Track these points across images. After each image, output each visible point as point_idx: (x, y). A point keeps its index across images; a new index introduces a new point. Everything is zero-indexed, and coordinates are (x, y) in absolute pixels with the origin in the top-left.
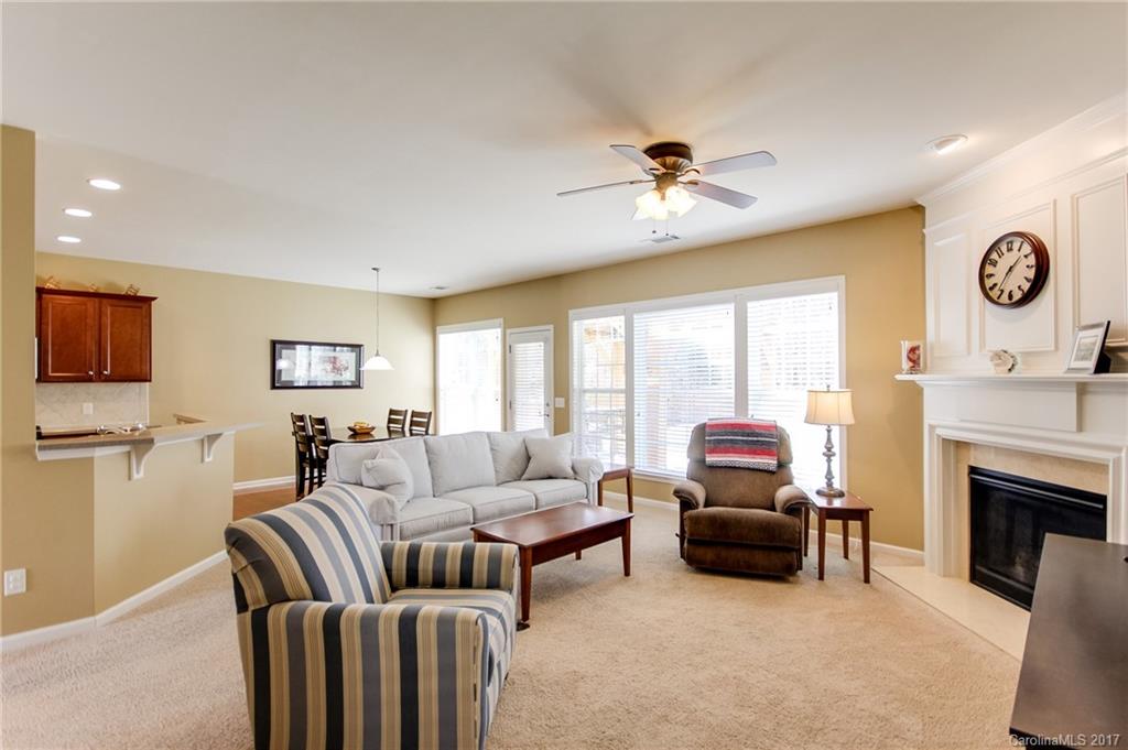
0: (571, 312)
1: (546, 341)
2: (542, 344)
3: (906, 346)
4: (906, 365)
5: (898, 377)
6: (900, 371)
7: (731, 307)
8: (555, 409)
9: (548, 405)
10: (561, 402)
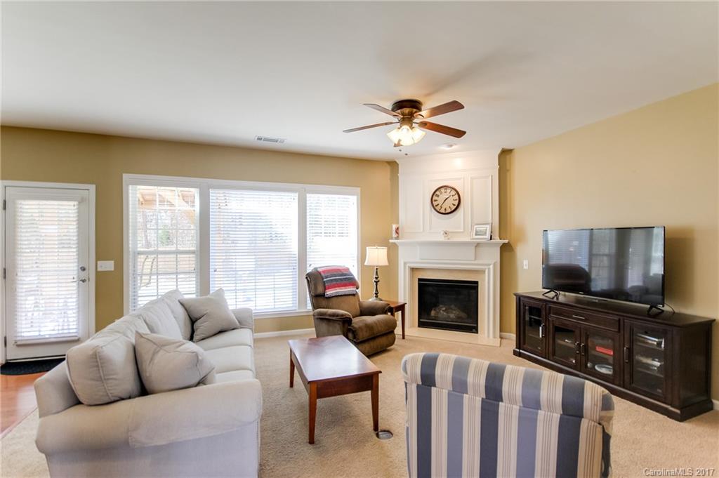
0: (125, 177)
1: (82, 201)
2: (76, 203)
3: (394, 227)
4: (394, 235)
5: (391, 241)
6: (392, 239)
7: (296, 195)
8: (97, 273)
9: (83, 269)
10: (108, 266)
